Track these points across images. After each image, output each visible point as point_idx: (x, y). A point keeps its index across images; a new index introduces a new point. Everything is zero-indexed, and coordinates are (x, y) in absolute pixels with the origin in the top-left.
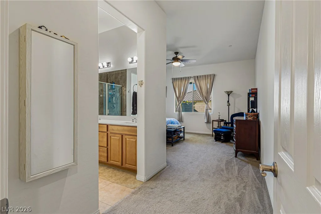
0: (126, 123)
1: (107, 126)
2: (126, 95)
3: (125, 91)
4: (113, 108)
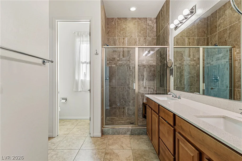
2: (240, 60)
3: (238, 53)
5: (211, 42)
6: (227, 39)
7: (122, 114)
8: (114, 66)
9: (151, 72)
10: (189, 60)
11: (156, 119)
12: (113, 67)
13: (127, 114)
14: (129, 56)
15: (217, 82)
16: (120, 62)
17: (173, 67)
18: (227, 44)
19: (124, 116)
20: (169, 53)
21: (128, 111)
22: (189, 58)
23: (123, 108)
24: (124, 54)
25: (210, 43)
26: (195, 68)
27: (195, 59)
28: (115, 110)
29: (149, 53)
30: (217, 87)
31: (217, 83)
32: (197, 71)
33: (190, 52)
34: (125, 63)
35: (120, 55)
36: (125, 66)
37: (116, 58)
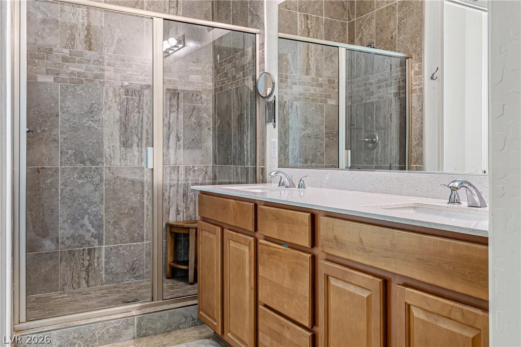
0: (415, 207)
1: (313, 218)
2: (421, 90)
3: (417, 73)
4: (370, 145)
5: (360, 35)
6: (396, 34)
7: (84, 275)
8: (50, 79)
9: (195, 112)
10: (306, 83)
11: (244, 252)
12: (45, 83)
13: (104, 276)
14: (112, 45)
15: (373, 149)
16: (73, 68)
17: (275, 97)
18: (395, 47)
19: (92, 283)
20: (263, 51)
21: (106, 263)
22: (306, 77)
23: (86, 252)
24: (93, 37)
25: (359, 38)
26: (322, 107)
27: (320, 79)
28: (51, 263)
29: (181, 46)
30: (375, 162)
31: (375, 150)
32: (326, 118)
33: (309, 59)
34: (96, 72)
35: (74, 39)
36: (96, 85)
37: (55, 49)
